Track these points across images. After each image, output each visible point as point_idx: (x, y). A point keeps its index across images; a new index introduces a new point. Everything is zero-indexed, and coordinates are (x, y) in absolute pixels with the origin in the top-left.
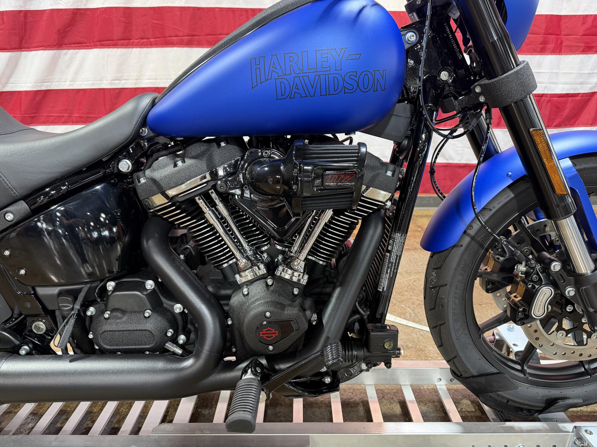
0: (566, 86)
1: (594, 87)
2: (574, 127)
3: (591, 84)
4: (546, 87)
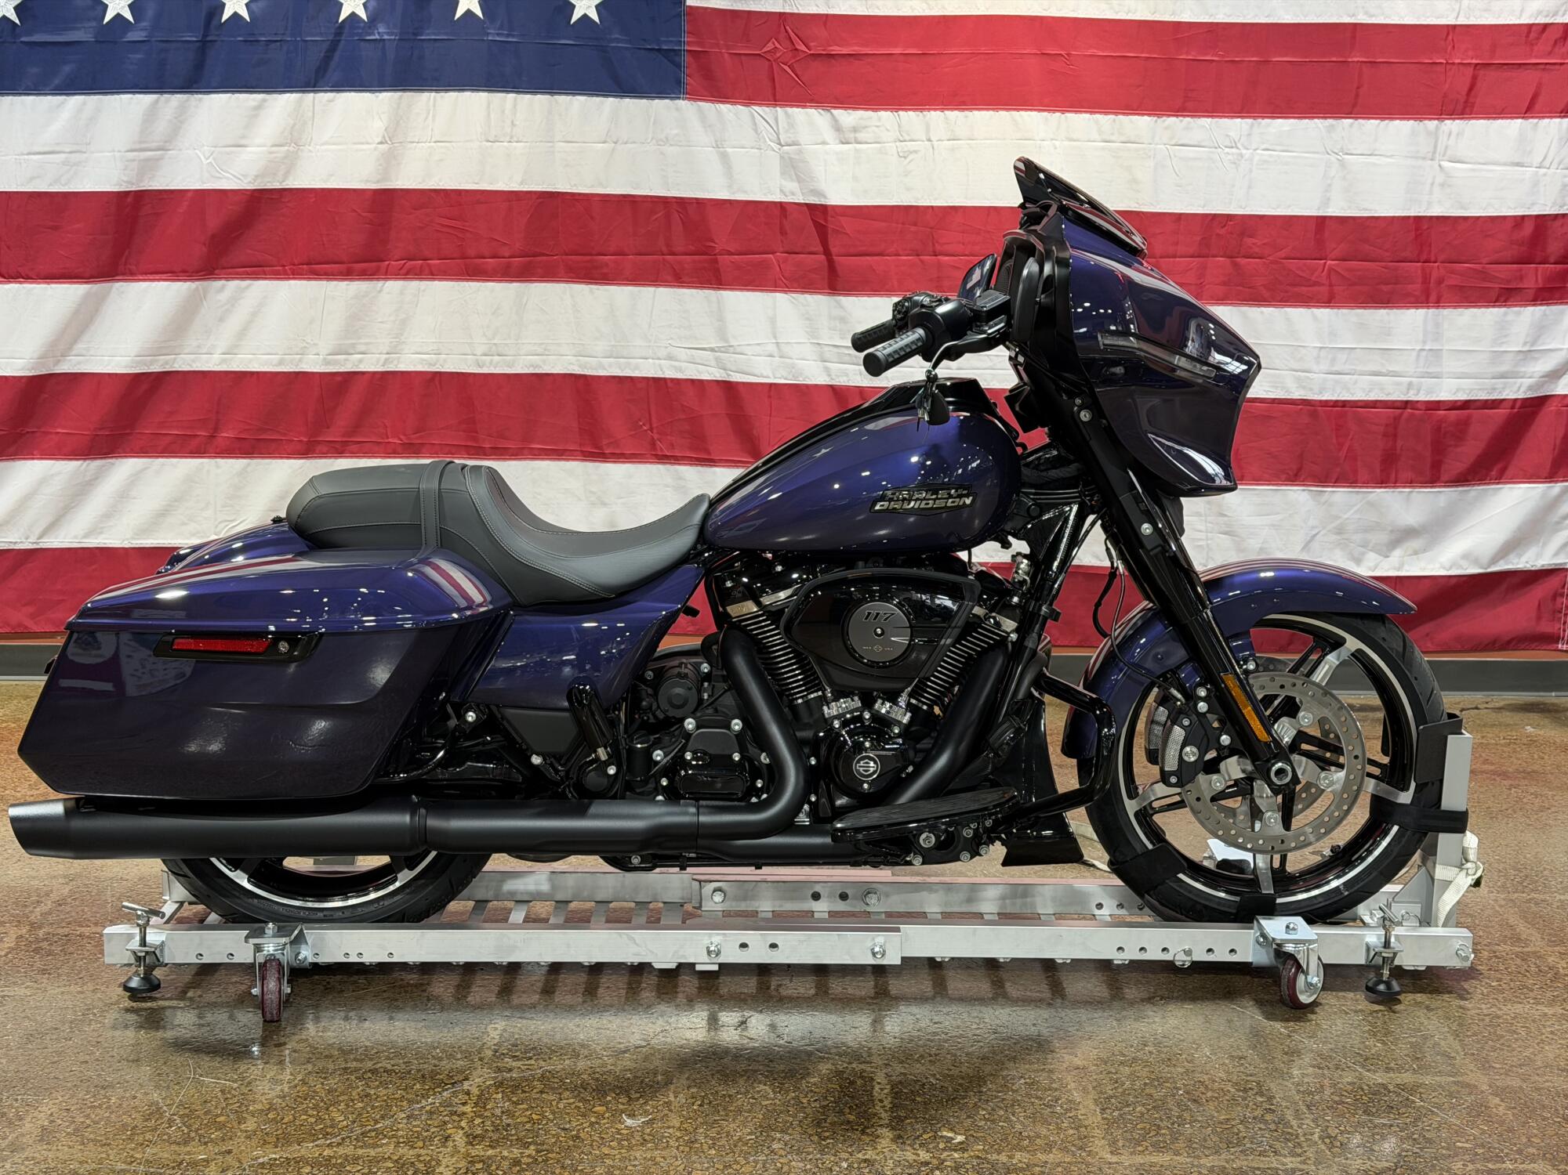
0: (1468, 383)
1: (1540, 385)
2: (1505, 483)
3: (1530, 378)
4: (1410, 384)
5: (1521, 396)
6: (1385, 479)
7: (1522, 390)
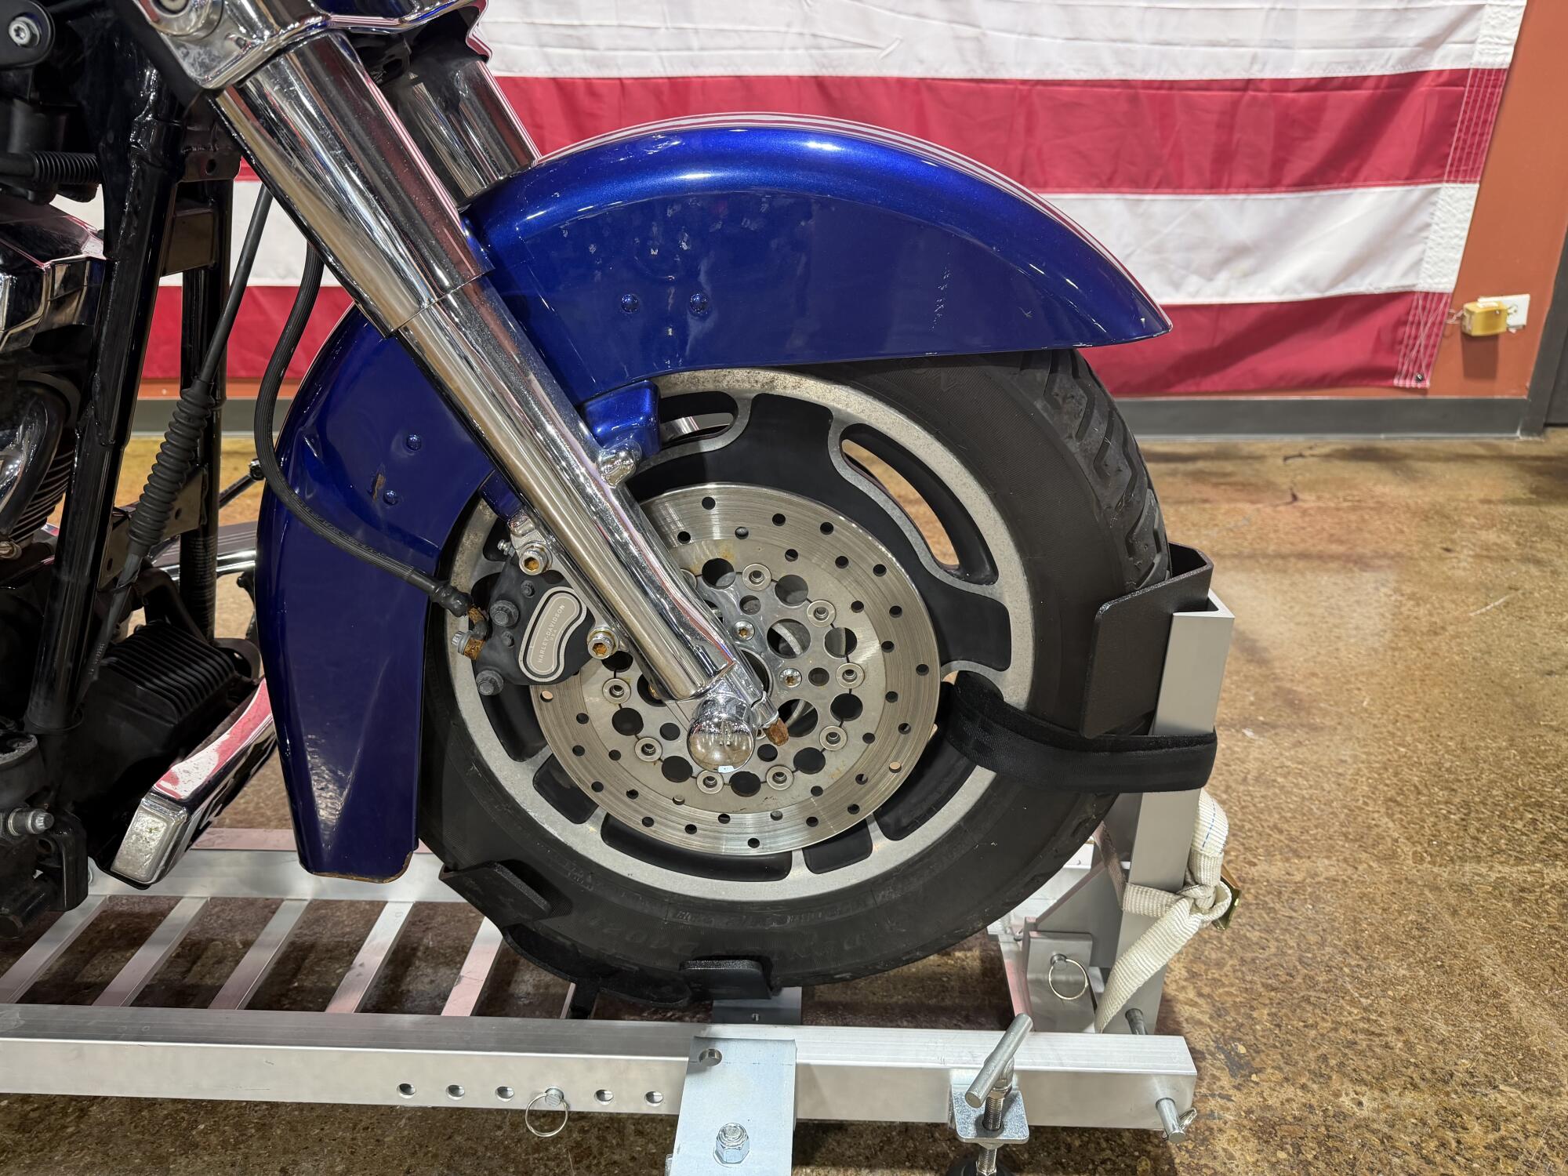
0: (1325, 55)
1: (1413, 57)
2: (1355, 187)
3: (1402, 46)
4: (1254, 58)
5: (1388, 71)
6: (1217, 181)
7: (1391, 63)
